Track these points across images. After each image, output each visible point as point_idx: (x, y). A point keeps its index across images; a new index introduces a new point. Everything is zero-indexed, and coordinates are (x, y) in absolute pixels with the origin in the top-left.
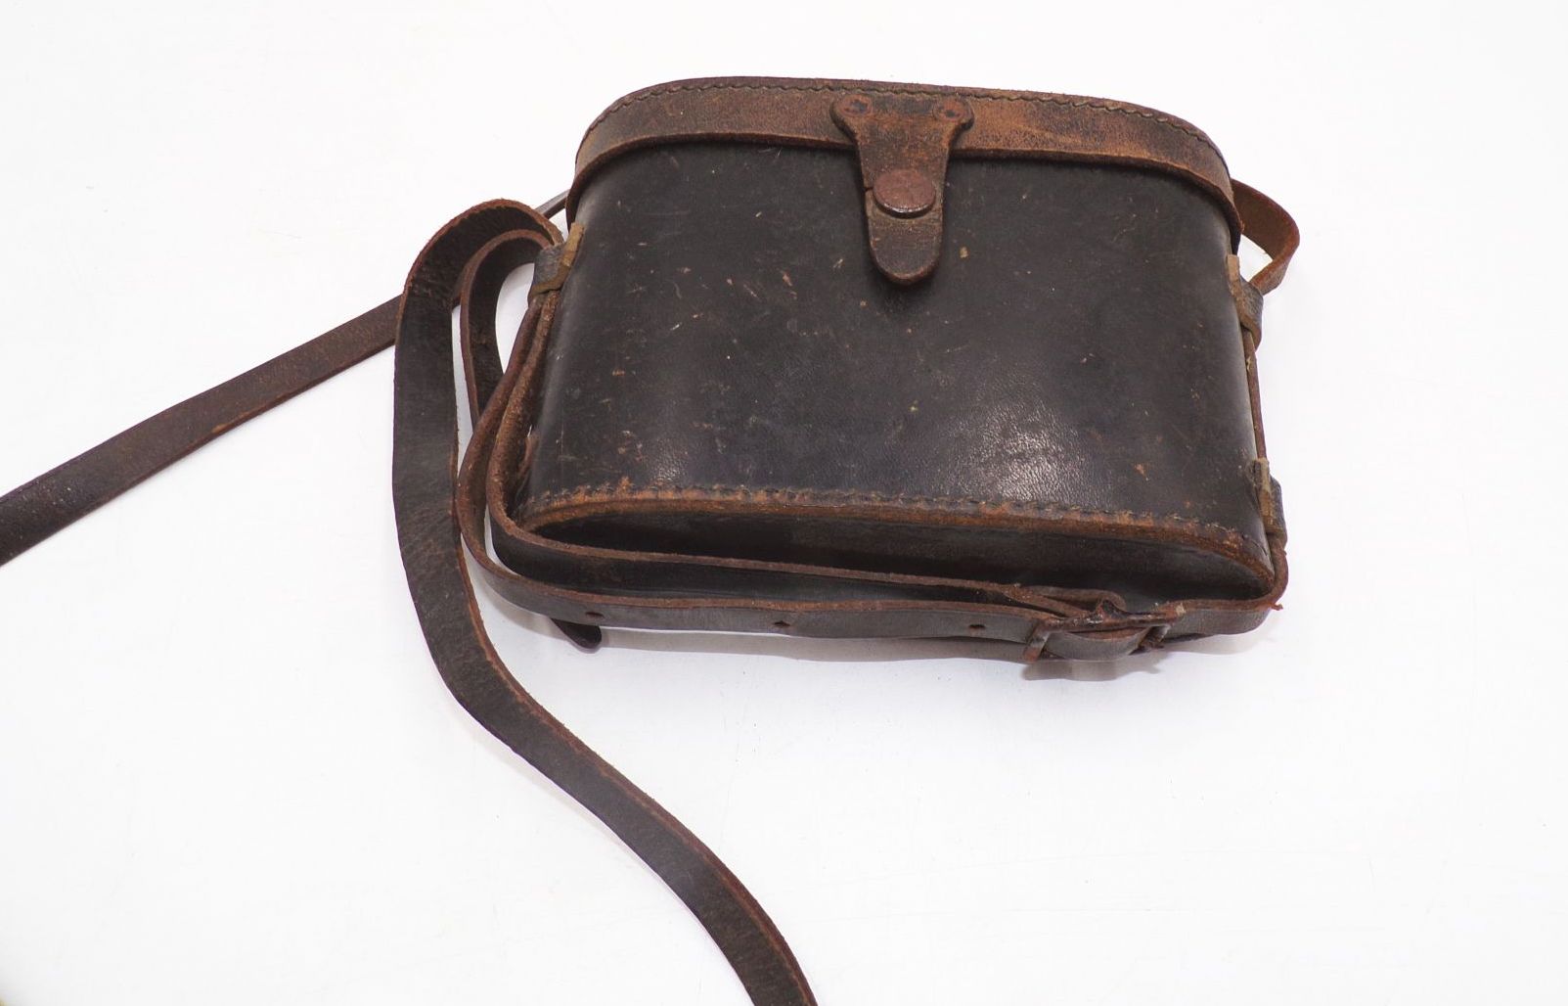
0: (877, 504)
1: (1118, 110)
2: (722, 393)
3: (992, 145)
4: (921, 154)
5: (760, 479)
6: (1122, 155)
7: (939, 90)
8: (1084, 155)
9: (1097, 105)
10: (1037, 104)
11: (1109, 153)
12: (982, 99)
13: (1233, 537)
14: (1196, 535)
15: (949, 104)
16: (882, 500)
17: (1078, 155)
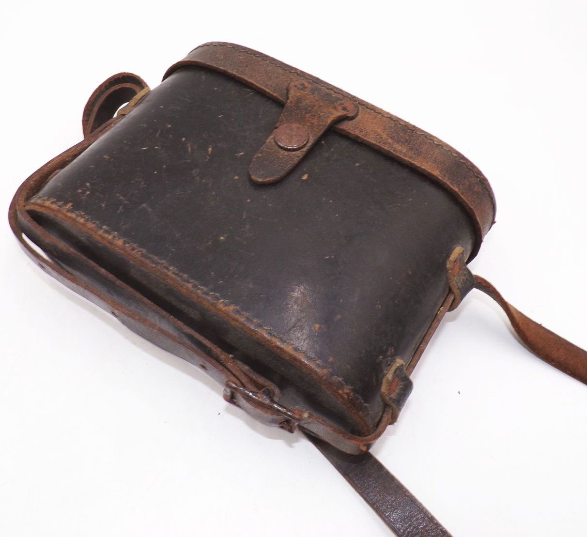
0: (170, 273)
1: (439, 145)
2: (141, 187)
3: (357, 133)
4: (315, 121)
5: (127, 235)
6: (423, 167)
7: (350, 96)
8: (401, 158)
9: (429, 138)
10: (395, 124)
11: (415, 163)
12: (369, 110)
13: (346, 391)
14: (325, 378)
15: (347, 104)
16: (174, 273)
17: (398, 157)
